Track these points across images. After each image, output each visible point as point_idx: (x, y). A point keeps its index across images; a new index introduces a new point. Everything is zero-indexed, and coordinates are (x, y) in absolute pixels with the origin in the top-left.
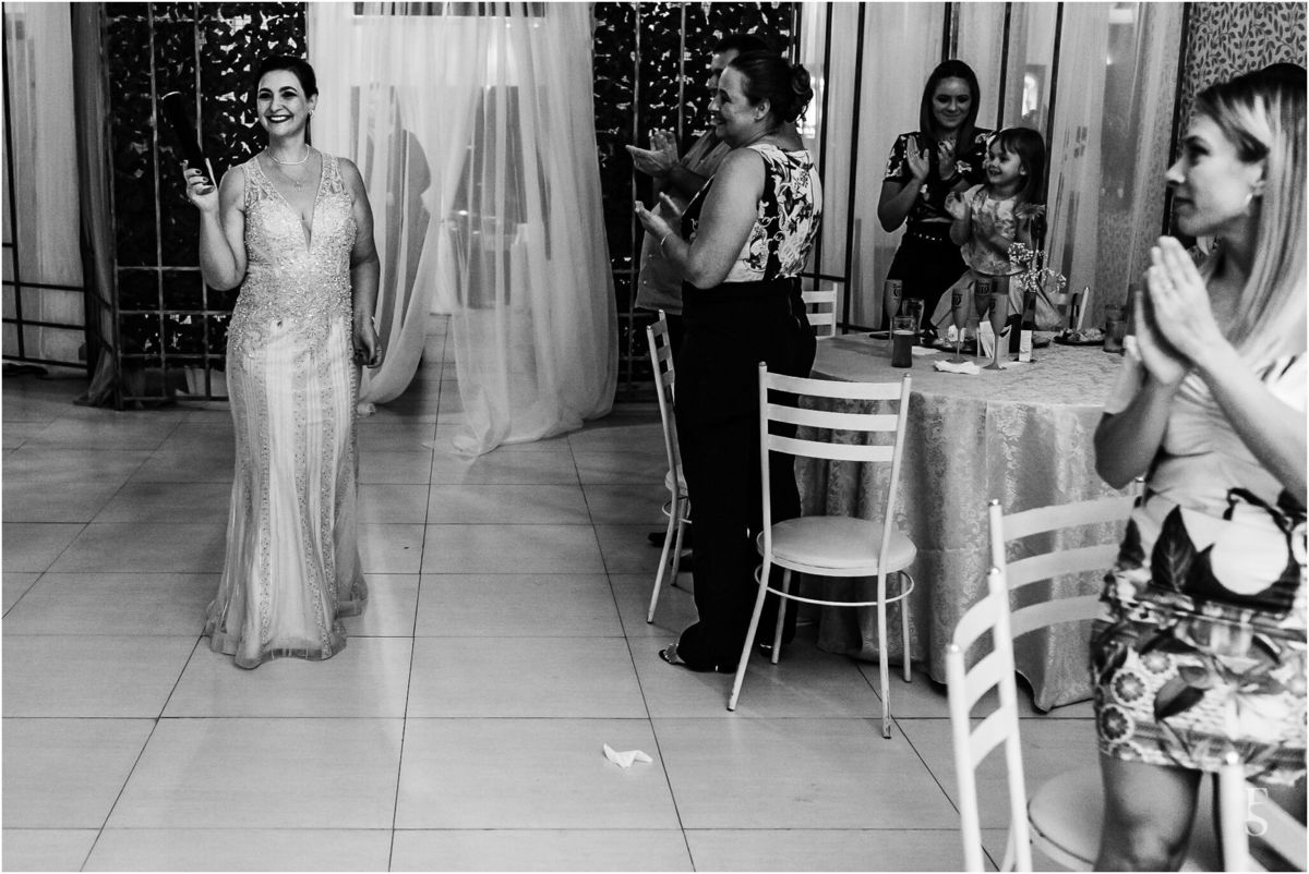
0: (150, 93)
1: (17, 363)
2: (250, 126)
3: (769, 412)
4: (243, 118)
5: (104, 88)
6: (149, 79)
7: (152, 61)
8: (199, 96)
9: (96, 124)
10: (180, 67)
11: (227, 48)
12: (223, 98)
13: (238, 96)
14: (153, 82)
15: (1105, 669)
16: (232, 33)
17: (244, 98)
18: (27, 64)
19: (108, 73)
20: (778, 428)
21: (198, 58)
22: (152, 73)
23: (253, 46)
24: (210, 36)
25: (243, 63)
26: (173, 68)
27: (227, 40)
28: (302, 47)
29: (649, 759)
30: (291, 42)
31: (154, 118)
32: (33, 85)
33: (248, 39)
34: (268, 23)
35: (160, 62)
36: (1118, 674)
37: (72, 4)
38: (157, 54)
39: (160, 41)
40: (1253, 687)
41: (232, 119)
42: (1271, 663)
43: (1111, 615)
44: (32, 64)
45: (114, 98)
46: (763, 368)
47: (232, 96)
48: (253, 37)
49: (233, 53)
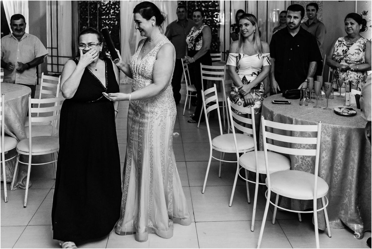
0: (88, 16)
1: (57, 74)
2: (108, 23)
3: (202, 72)
4: (107, 21)
5: (78, 15)
6: (88, 14)
7: (89, 10)
8: (98, 17)
9: (76, 23)
10: (94, 11)
11: (104, 7)
12: (103, 17)
13: (106, 17)
14: (89, 14)
15: (235, 102)
16: (105, 4)
17: (107, 17)
18: (61, 10)
19: (79, 13)
20: (204, 75)
21: (98, 9)
22: (88, 12)
23: (109, 7)
24: (100, 5)
25: (107, 10)
26: (93, 11)
27: (104, 6)
28: (119, 7)
29: (179, 134)
30: (117, 6)
31: (88, 22)
32: (62, 15)
33: (108, 6)
34: (112, 2)
35: (90, 10)
36: (238, 102)
37: (72, 1)
38: (90, 9)
39: (90, 6)
40: (256, 100)
41: (105, 22)
42: (258, 96)
43: (235, 93)
44: (63, 10)
45: (80, 17)
46: (201, 64)
47: (105, 17)
48: (109, 5)
49: (105, 8)
